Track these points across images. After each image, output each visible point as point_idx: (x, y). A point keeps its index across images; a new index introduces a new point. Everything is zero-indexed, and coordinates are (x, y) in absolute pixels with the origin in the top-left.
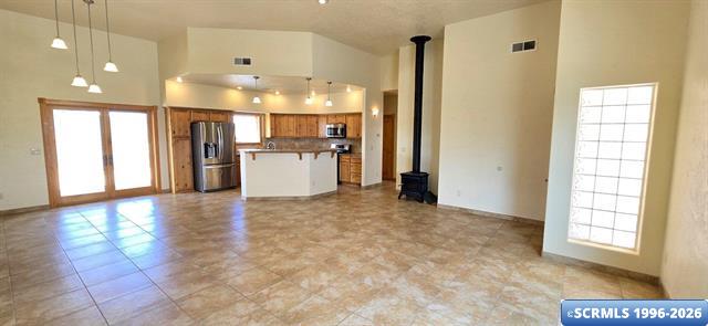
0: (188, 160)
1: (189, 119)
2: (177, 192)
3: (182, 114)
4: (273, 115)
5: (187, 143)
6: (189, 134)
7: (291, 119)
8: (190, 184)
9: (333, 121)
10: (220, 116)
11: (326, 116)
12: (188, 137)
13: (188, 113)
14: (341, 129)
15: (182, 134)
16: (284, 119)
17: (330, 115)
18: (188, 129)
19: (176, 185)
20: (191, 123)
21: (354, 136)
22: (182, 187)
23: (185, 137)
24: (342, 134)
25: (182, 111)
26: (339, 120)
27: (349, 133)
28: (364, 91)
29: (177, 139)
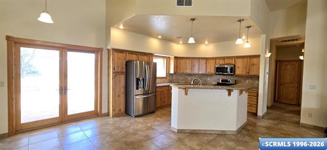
0: (123, 90)
1: (125, 59)
2: (113, 116)
3: (120, 55)
4: (176, 58)
5: (123, 77)
6: (124, 70)
8: (123, 109)
9: (221, 62)
10: (145, 57)
11: (215, 58)
12: (123, 72)
13: (125, 54)
14: (231, 68)
15: (119, 70)
16: (183, 61)
17: (219, 58)
18: (124, 67)
19: (114, 110)
20: (126, 62)
21: (244, 73)
22: (117, 112)
23: (121, 73)
24: (231, 72)
25: (121, 52)
26: (227, 61)
27: (238, 72)
28: (264, 36)
29: (116, 74)
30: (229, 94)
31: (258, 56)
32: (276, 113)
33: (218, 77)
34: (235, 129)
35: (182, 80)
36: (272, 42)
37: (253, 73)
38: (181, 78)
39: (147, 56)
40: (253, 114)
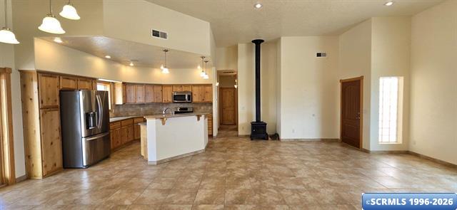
0: (57, 134)
1: (59, 86)
2: (44, 177)
3: (50, 80)
4: (124, 84)
5: (56, 114)
6: (58, 103)
7: (140, 88)
8: (59, 163)
9: (179, 89)
10: (86, 83)
11: (172, 86)
12: (56, 107)
13: (57, 79)
14: (189, 96)
15: (50, 104)
16: (132, 88)
17: (177, 85)
18: (58, 98)
19: (44, 166)
20: (60, 91)
21: (200, 101)
22: (49, 168)
23: (53, 108)
24: (189, 100)
25: (51, 77)
26: (184, 89)
27: (195, 99)
28: (214, 69)
29: (44, 109)
30: (199, 119)
31: (211, 85)
32: (223, 132)
33: (175, 105)
34: (204, 148)
35: (132, 112)
36: (218, 72)
37: (207, 100)
38: (131, 109)
39: (88, 82)
40: (211, 136)
